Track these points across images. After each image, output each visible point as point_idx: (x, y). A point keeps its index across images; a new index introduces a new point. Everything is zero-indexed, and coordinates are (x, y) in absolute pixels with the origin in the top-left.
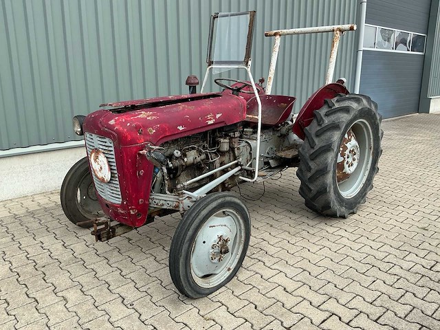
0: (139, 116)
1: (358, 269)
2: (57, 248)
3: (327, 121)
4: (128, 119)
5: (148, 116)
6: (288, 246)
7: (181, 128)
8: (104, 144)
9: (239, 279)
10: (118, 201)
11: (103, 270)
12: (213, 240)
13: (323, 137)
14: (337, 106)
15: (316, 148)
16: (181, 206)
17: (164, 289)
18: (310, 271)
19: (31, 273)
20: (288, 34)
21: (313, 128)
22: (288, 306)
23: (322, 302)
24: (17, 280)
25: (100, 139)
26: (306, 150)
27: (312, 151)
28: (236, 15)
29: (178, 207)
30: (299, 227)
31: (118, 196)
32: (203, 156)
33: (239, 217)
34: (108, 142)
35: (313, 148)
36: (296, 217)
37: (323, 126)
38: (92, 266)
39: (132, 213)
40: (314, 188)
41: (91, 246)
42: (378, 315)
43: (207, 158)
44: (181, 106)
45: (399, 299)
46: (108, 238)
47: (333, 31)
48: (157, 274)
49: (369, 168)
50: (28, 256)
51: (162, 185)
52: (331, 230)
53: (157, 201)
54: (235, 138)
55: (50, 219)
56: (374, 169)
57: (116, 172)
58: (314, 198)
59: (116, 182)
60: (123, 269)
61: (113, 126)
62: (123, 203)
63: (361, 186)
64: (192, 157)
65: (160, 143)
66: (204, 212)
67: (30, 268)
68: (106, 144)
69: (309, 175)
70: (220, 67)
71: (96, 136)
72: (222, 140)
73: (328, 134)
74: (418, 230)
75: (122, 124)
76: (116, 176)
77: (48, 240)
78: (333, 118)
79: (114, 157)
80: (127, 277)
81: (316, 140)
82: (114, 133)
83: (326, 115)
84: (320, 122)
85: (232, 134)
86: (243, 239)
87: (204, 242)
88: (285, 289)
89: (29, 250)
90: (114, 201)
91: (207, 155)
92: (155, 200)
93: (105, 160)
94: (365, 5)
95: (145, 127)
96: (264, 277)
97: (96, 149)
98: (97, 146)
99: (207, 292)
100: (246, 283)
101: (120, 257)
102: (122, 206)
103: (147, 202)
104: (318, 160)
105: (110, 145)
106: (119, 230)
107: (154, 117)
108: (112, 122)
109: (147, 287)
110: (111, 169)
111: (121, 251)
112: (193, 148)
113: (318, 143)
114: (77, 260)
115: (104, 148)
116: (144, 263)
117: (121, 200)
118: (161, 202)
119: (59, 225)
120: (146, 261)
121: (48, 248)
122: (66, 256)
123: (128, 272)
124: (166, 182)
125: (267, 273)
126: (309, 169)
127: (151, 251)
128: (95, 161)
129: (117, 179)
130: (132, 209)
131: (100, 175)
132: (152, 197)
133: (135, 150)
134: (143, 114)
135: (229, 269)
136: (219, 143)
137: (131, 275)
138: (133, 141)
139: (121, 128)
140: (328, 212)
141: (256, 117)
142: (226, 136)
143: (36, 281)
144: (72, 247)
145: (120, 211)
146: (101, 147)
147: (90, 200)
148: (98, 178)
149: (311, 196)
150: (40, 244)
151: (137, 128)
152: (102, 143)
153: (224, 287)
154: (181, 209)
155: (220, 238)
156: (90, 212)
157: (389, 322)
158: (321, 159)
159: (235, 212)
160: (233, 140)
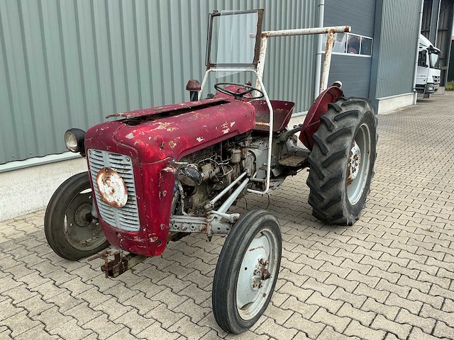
0: (158, 128)
1: (389, 279)
2: (47, 288)
3: (337, 126)
4: (148, 131)
5: (167, 127)
6: (309, 261)
7: (199, 140)
8: (119, 162)
9: (275, 304)
10: (135, 228)
11: (116, 312)
12: (254, 266)
13: (335, 143)
14: (344, 110)
15: (329, 155)
16: (209, 228)
17: (196, 326)
18: (344, 287)
19: (25, 324)
20: (287, 35)
21: (322, 134)
22: (340, 329)
23: (371, 320)
24: (10, 335)
25: (114, 157)
26: (317, 157)
27: (324, 159)
28: (243, 13)
29: (205, 229)
30: (310, 239)
31: (134, 223)
32: (217, 170)
33: (273, 236)
34: (125, 159)
35: (325, 155)
36: (302, 228)
37: (334, 131)
38: (100, 307)
39: (152, 240)
40: (326, 197)
41: (89, 282)
42: (432, 328)
43: (221, 171)
44: (196, 115)
45: (442, 307)
46: (121, 272)
47: (327, 32)
48: (181, 309)
49: (367, 173)
50: (14, 302)
51: (178, 205)
52: (344, 239)
53: (178, 225)
54: (245, 147)
55: (25, 253)
56: (371, 173)
57: (134, 194)
58: (326, 207)
59: (133, 207)
60: (139, 307)
61: (133, 141)
62: (141, 230)
63: (362, 191)
64: (207, 171)
65: (180, 158)
66: (248, 235)
67: (22, 318)
68: (122, 162)
69: (321, 183)
70: (232, 70)
71: (107, 153)
72: (234, 151)
73: (341, 139)
74: (424, 232)
75: (141, 137)
76: (135, 199)
77: (33, 280)
78: (343, 123)
79: (132, 177)
80: (148, 316)
81: (328, 147)
82: (134, 149)
83: (335, 120)
84: (329, 128)
85: (241, 144)
86: (276, 260)
87: (246, 269)
88: (327, 310)
89: (13, 295)
90: (128, 229)
91: (221, 169)
92: (176, 224)
93: (120, 182)
94: (322, 8)
95: (167, 141)
96: (300, 299)
97: (107, 168)
98: (107, 165)
99: (249, 324)
100: (284, 308)
101: (130, 293)
102: (140, 234)
103: (167, 227)
104: (331, 168)
105: (128, 163)
106: (131, 262)
107: (174, 129)
108: (130, 136)
109: (177, 325)
110: (128, 191)
111: (129, 285)
112: (208, 161)
113: (331, 149)
114: (79, 302)
115: (119, 167)
116: (162, 296)
117: (139, 227)
118: (185, 225)
119: (40, 260)
120: (163, 294)
121: (36, 289)
122: (63, 299)
123: (146, 310)
124: (182, 201)
125: (303, 295)
126: (322, 177)
127: (163, 282)
128: (104, 182)
129: (135, 203)
130: (151, 236)
131: (110, 199)
132: (172, 220)
133: (157, 167)
134: (162, 125)
135: (264, 295)
136: (230, 154)
137: (152, 313)
138: (156, 158)
139: (143, 143)
140: (339, 221)
141: (267, 124)
142: (237, 146)
143: (36, 335)
144: (65, 285)
145: (137, 239)
146: (114, 166)
147: (77, 227)
148: (106, 202)
149: (322, 205)
150: (25, 286)
151: (159, 142)
152: (115, 161)
153: (262, 316)
154: (209, 232)
155: (261, 261)
156: (77, 242)
157: (444, 335)
158: (333, 167)
159: (270, 231)
160: (243, 150)
